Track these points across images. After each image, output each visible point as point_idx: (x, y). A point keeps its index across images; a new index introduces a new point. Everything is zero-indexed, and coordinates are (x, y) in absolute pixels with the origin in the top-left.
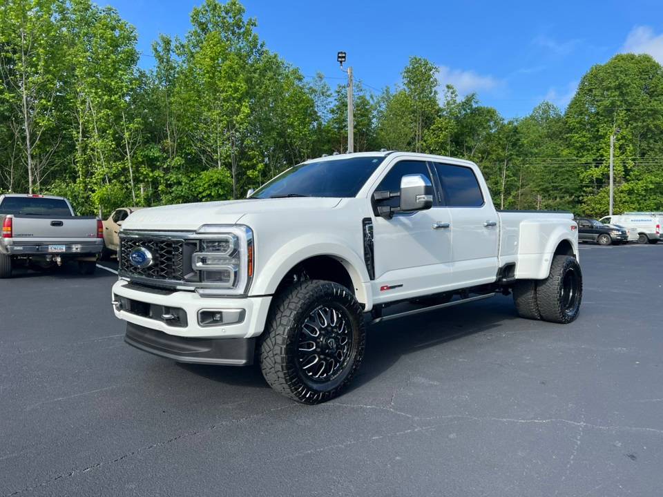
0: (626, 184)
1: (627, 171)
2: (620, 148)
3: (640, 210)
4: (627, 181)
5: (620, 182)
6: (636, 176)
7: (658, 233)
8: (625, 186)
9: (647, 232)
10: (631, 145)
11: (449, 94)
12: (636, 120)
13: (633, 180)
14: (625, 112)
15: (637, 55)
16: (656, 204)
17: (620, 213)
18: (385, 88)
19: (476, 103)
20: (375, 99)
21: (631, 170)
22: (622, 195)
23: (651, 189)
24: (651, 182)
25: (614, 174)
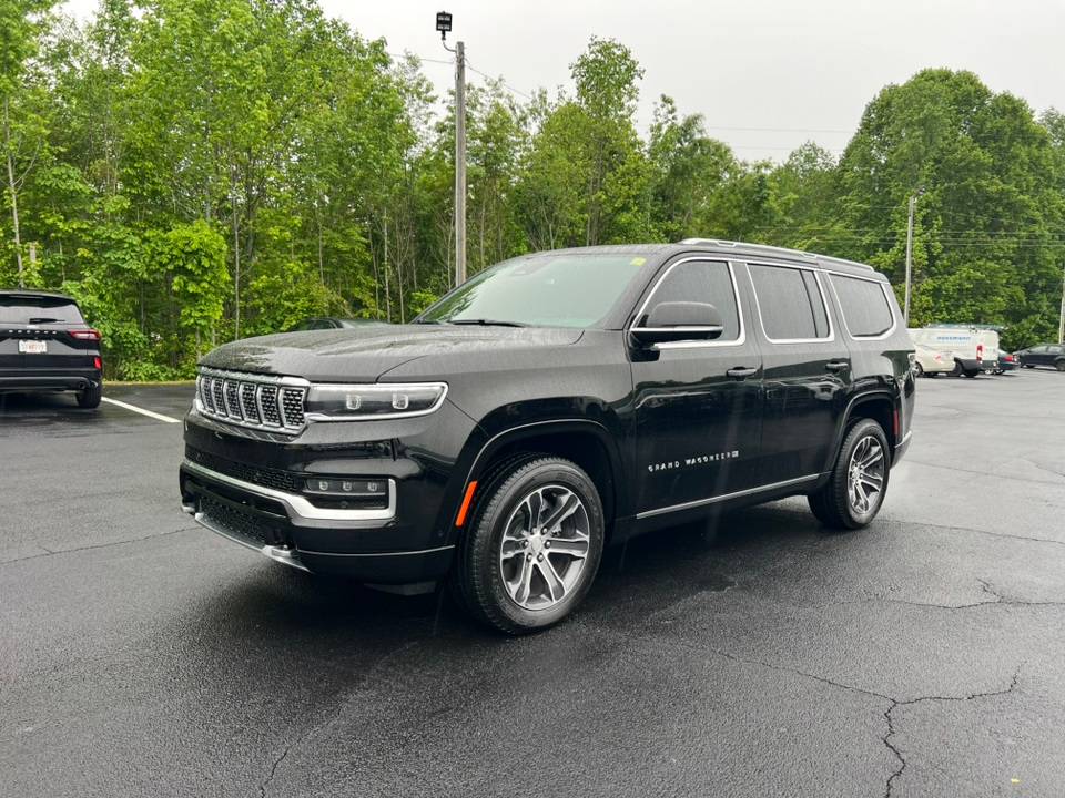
0: (930, 281)
1: (932, 259)
2: (923, 222)
3: (950, 321)
4: (931, 275)
5: (919, 277)
6: (945, 267)
7: (979, 359)
8: (928, 284)
9: (962, 357)
10: (939, 217)
11: (663, 111)
12: (949, 179)
13: (940, 273)
14: (931, 163)
15: (954, 71)
16: (974, 312)
17: (920, 326)
18: (538, 93)
19: (701, 131)
20: (517, 111)
21: (937, 258)
22: (924, 298)
23: (967, 289)
24: (968, 278)
25: (913, 263)
